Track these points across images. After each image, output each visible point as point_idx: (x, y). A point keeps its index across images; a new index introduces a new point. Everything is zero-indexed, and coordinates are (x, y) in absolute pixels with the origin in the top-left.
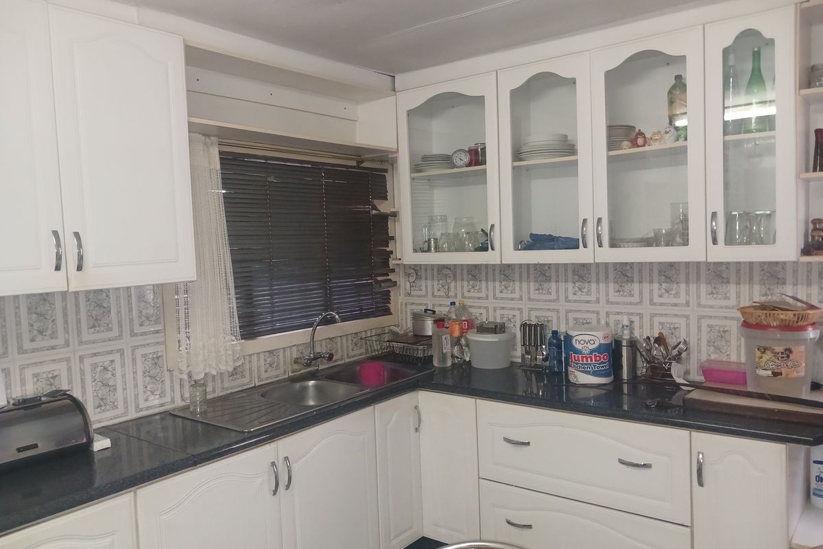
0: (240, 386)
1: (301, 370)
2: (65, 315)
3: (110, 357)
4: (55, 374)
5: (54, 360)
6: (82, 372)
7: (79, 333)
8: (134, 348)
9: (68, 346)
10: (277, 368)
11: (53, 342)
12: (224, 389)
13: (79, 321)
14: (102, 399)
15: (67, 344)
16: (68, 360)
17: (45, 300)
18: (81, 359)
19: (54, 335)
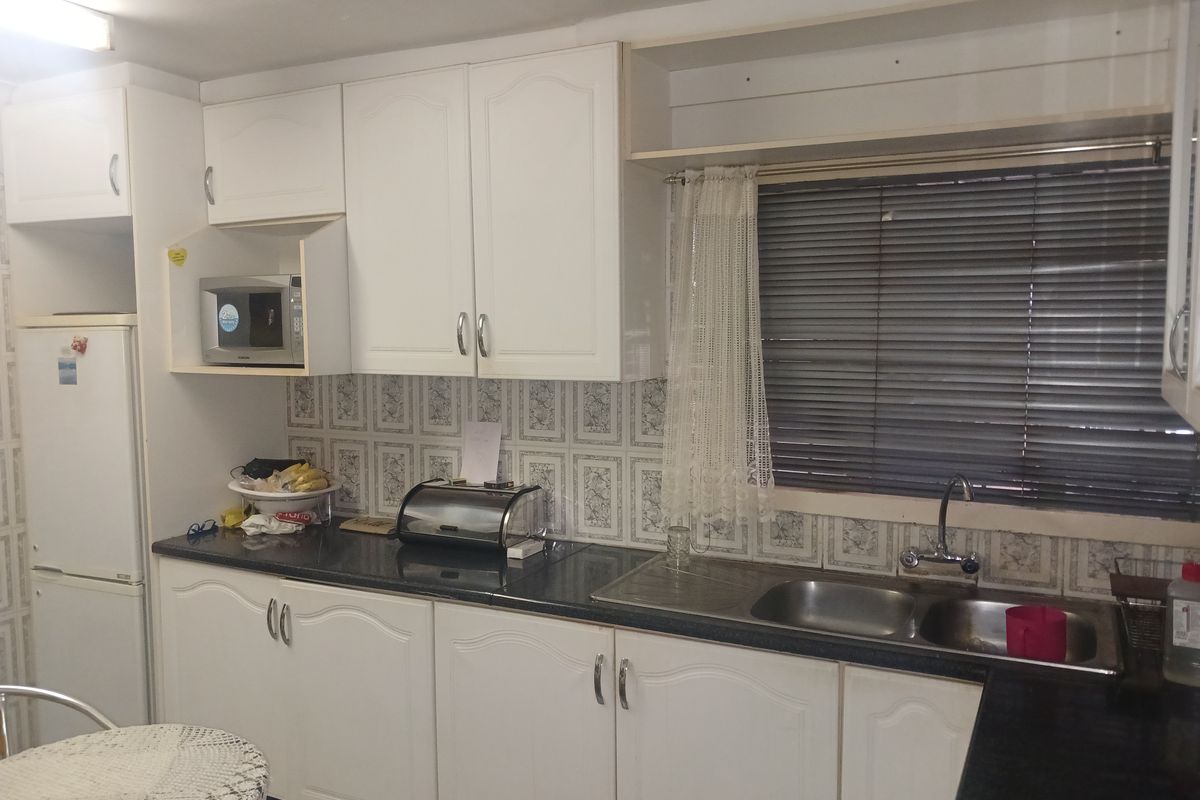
0: (792, 559)
1: (928, 574)
2: (563, 405)
3: (607, 464)
4: (550, 468)
5: (550, 453)
6: (575, 473)
7: (575, 429)
8: (635, 460)
9: (564, 441)
10: (872, 552)
11: (550, 434)
12: (762, 553)
13: (575, 415)
14: (594, 511)
15: (563, 439)
16: (562, 456)
17: (545, 387)
18: (576, 458)
19: (551, 427)
